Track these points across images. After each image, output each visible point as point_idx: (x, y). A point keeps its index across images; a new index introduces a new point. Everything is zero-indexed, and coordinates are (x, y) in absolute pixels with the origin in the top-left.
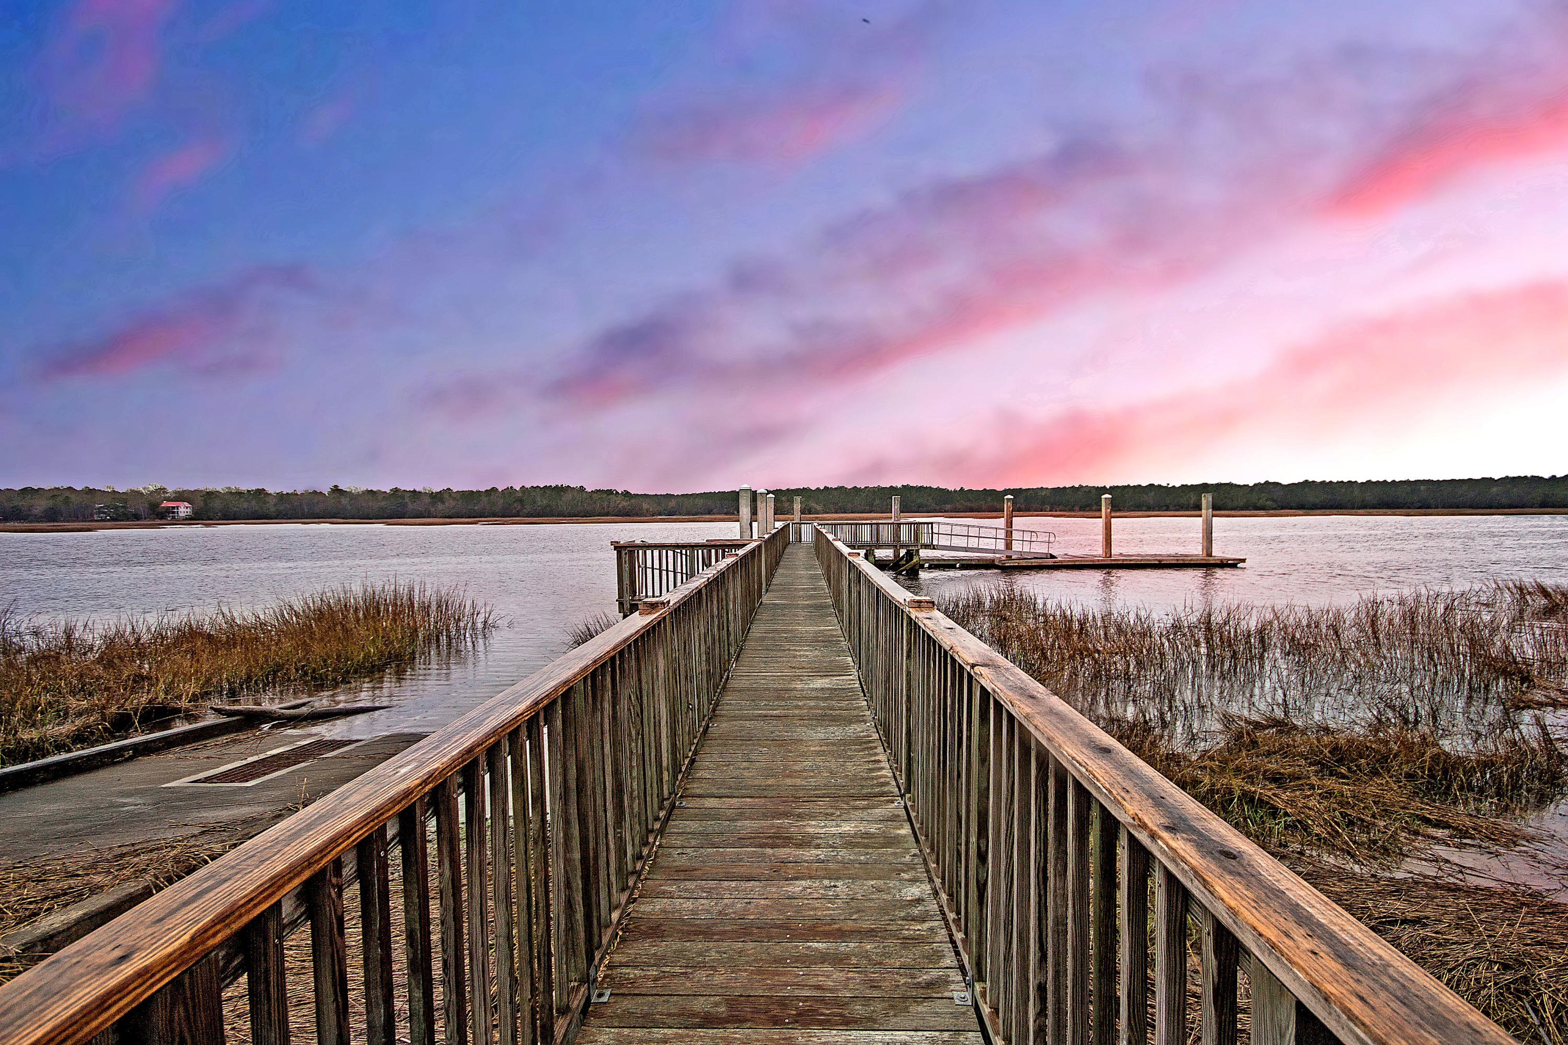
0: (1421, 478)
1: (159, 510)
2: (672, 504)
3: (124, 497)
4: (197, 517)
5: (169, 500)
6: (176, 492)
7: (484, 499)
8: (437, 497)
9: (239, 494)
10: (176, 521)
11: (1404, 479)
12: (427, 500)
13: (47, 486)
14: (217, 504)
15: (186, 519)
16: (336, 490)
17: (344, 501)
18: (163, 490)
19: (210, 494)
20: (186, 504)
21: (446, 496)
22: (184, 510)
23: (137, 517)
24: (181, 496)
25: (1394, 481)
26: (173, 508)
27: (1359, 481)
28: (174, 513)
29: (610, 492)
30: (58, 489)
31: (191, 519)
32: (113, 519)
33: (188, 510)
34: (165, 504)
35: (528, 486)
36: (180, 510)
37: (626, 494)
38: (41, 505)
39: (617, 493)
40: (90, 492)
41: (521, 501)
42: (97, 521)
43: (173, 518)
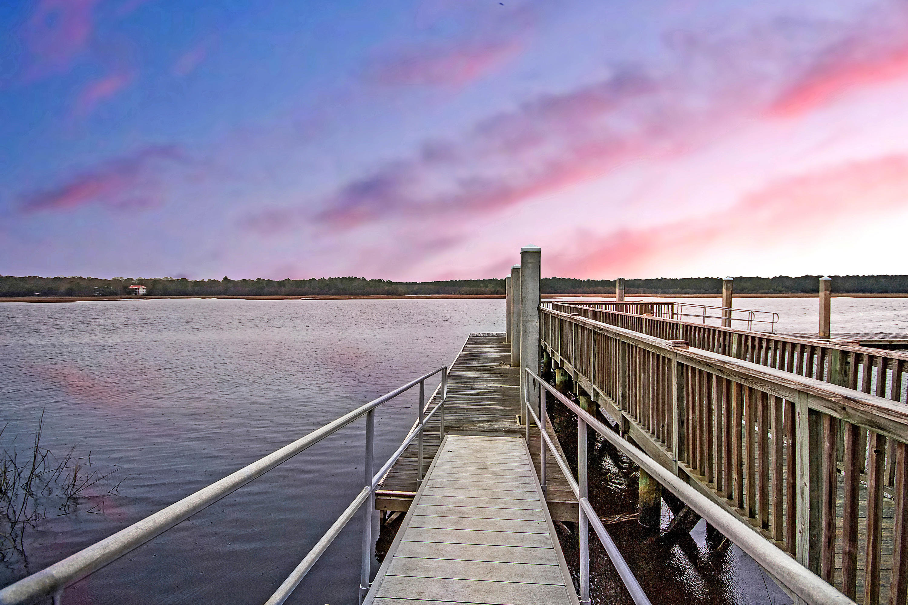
0: (882, 274)
1: (128, 290)
2: (416, 288)
3: (109, 282)
4: (148, 295)
5: (134, 284)
6: (138, 280)
7: (308, 285)
8: (281, 284)
9: (172, 281)
10: (138, 296)
11: (870, 275)
12: (276, 285)
13: (68, 277)
14: (160, 286)
15: (143, 295)
16: (226, 279)
17: (230, 285)
18: (131, 279)
19: (156, 281)
20: (143, 287)
21: (287, 283)
22: (142, 290)
23: (116, 294)
24: (141, 282)
25: (864, 276)
26: (136, 289)
27: (841, 276)
28: (136, 292)
29: (380, 281)
30: (74, 278)
31: (145, 295)
32: (103, 295)
33: (144, 290)
34: (132, 287)
35: (333, 277)
36: (140, 290)
37: (389, 282)
38: (64, 287)
39: (384, 281)
40: (91, 280)
41: (328, 285)
42: (95, 296)
43: (136, 294)
